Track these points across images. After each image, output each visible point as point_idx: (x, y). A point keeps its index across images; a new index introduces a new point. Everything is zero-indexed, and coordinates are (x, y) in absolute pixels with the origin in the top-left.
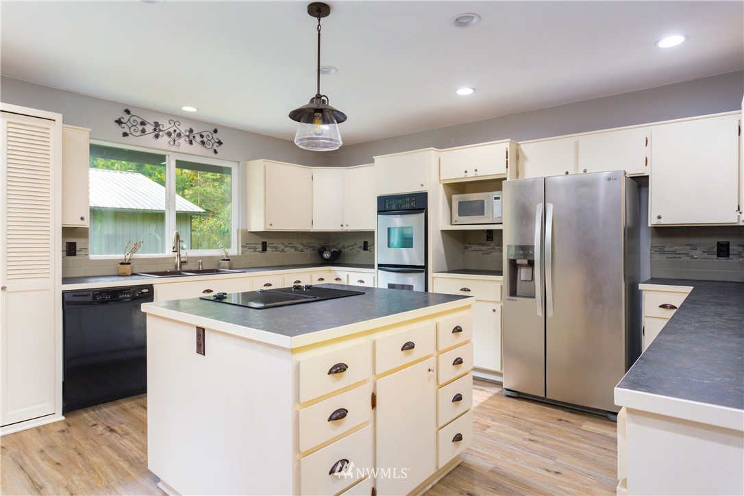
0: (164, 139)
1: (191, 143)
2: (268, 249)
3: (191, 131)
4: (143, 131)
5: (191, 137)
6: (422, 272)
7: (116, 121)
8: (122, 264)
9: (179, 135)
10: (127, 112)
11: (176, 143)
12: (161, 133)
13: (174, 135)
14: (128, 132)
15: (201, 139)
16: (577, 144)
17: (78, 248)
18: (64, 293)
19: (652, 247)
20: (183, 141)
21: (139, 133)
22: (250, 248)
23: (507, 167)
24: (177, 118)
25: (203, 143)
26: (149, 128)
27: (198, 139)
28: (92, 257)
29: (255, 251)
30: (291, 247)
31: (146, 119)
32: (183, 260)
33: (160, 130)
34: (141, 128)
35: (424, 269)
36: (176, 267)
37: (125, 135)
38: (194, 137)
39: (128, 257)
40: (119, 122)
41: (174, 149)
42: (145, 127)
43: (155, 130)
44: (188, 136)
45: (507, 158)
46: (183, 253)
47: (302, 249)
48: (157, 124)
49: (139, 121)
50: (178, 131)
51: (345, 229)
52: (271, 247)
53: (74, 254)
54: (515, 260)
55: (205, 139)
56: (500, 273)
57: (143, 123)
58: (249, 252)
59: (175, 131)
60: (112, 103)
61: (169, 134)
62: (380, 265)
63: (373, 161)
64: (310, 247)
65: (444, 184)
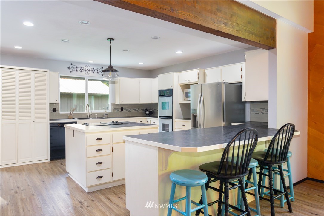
0: (84, 72)
1: (93, 73)
2: (123, 110)
3: (93, 69)
4: (77, 70)
5: (93, 71)
6: (171, 119)
7: (68, 68)
8: (70, 115)
9: (89, 70)
10: (71, 64)
11: (88, 73)
12: (83, 70)
13: (87, 71)
14: (72, 71)
15: (97, 71)
16: (221, 70)
17: (56, 110)
18: (50, 124)
19: (251, 109)
20: (90, 72)
21: (75, 71)
22: (116, 110)
23: (198, 79)
24: (88, 64)
25: (98, 72)
26: (79, 69)
27: (96, 71)
28: (61, 113)
29: (118, 111)
30: (133, 110)
31: (78, 66)
32: (90, 114)
33: (83, 69)
34: (76, 69)
35: (172, 118)
36: (88, 116)
37: (71, 72)
38: (94, 71)
39: (71, 113)
40: (69, 68)
41: (87, 75)
42: (77, 69)
43: (81, 69)
44: (92, 71)
45: (198, 75)
46: (90, 112)
47: (138, 110)
48: (81, 67)
49: (75, 67)
50: (89, 69)
51: (152, 102)
52: (125, 110)
53: (55, 112)
54: (194, 114)
55: (98, 71)
56: (189, 119)
57: (77, 68)
58: (116, 111)
59: (88, 69)
60: (66, 62)
61: (86, 70)
62: (159, 116)
63: (157, 77)
64: (141, 109)
65: (181, 86)
